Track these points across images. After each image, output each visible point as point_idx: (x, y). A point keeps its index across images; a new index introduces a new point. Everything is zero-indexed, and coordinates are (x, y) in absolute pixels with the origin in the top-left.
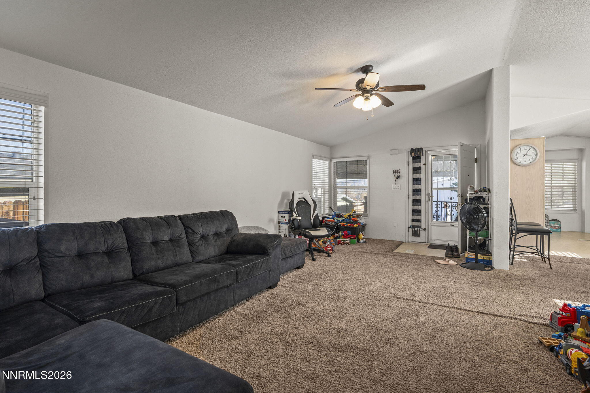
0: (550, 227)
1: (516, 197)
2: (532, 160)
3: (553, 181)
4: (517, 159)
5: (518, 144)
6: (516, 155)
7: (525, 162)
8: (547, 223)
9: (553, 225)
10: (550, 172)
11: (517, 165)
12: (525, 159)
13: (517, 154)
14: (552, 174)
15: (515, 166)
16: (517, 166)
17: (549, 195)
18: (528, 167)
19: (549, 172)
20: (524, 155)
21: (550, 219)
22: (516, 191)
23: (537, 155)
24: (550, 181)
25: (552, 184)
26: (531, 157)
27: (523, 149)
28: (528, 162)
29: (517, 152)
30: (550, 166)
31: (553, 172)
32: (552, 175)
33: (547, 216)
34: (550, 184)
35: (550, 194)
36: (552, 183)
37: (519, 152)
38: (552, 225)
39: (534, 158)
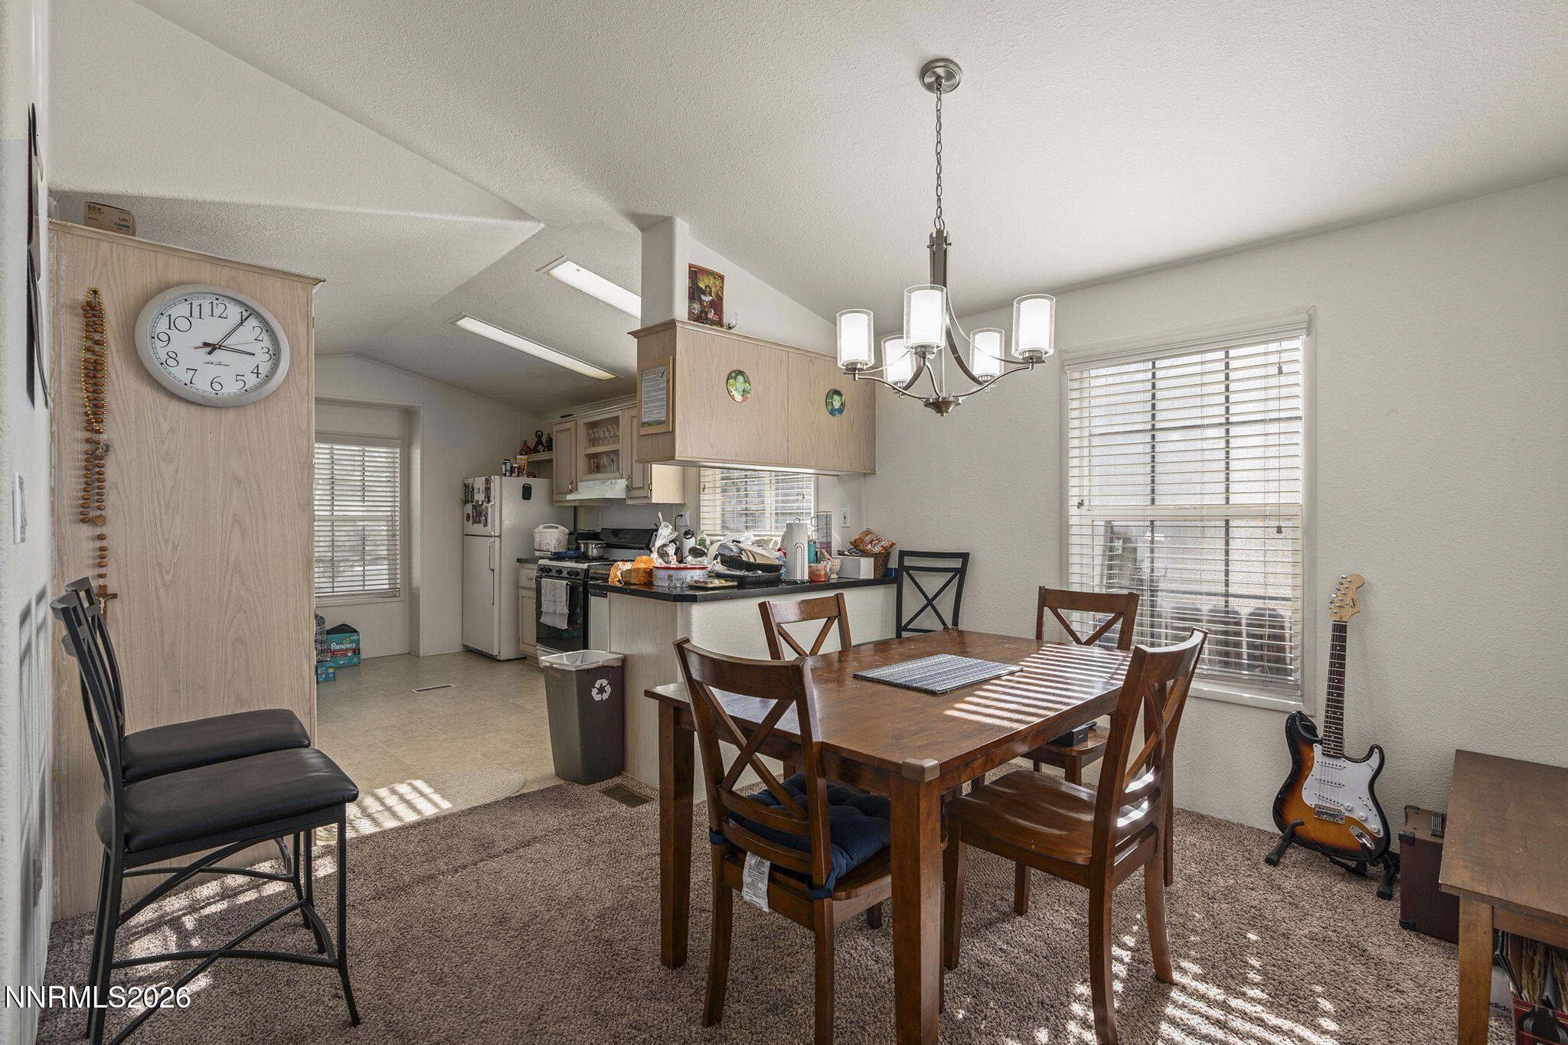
0: (329, 654)
1: (168, 578)
2: (252, 381)
3: (335, 503)
4: (171, 362)
5: (174, 275)
6: (164, 337)
7: (217, 386)
8: (322, 642)
9: (338, 647)
10: (328, 472)
11: (172, 395)
12: (214, 371)
13: (173, 333)
14: (333, 478)
15: (164, 400)
16: (174, 406)
17: (326, 549)
18: (231, 415)
19: (323, 472)
20: (211, 348)
21: (328, 626)
22: (166, 541)
23: (275, 355)
24: (329, 503)
25: (335, 513)
26: (252, 362)
27: (206, 309)
28: (231, 388)
29: (172, 324)
30: (328, 451)
31: (335, 472)
32: (333, 483)
33: (320, 620)
34: (328, 513)
35: (327, 544)
36: (335, 508)
37: (182, 324)
38: (334, 646)
39: (264, 369)
